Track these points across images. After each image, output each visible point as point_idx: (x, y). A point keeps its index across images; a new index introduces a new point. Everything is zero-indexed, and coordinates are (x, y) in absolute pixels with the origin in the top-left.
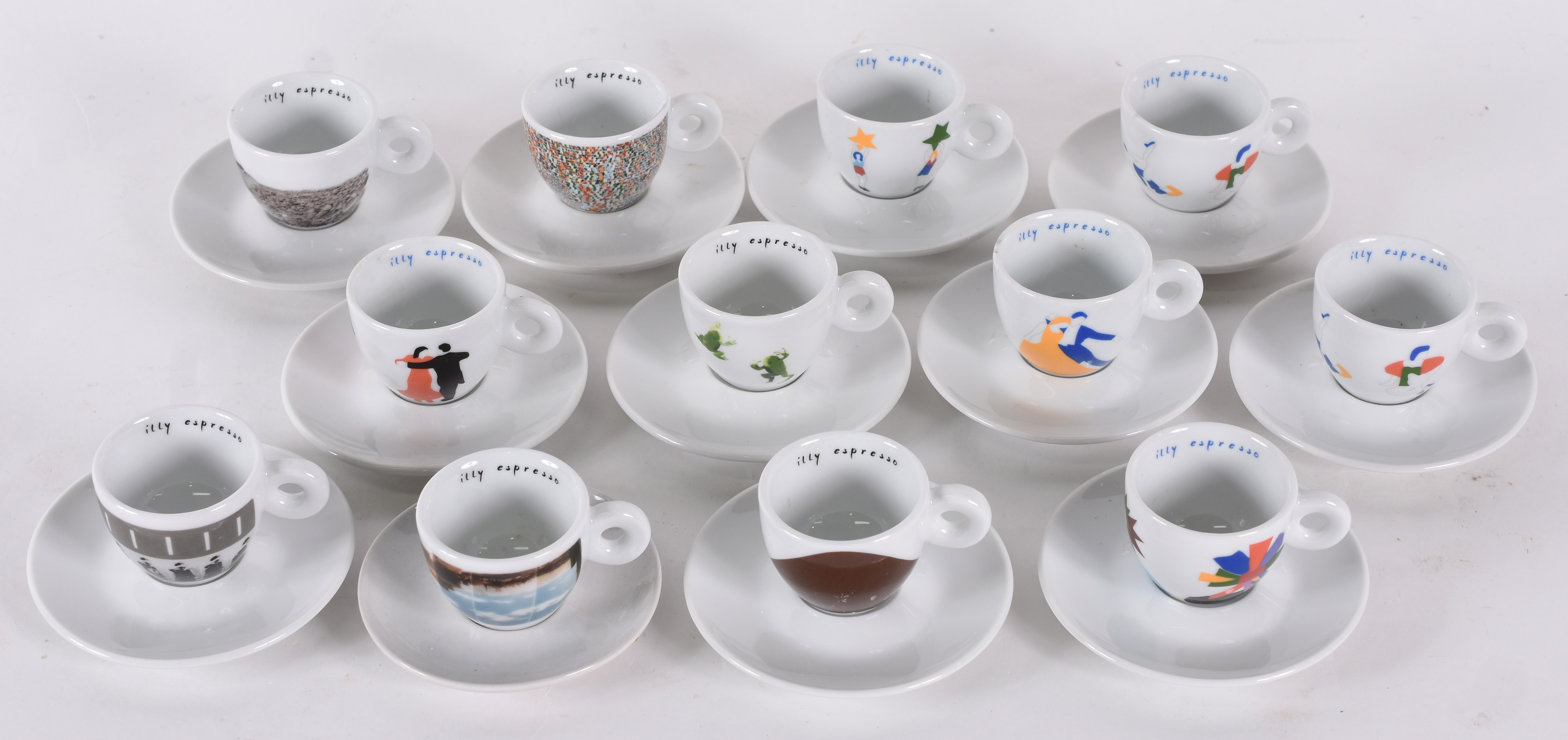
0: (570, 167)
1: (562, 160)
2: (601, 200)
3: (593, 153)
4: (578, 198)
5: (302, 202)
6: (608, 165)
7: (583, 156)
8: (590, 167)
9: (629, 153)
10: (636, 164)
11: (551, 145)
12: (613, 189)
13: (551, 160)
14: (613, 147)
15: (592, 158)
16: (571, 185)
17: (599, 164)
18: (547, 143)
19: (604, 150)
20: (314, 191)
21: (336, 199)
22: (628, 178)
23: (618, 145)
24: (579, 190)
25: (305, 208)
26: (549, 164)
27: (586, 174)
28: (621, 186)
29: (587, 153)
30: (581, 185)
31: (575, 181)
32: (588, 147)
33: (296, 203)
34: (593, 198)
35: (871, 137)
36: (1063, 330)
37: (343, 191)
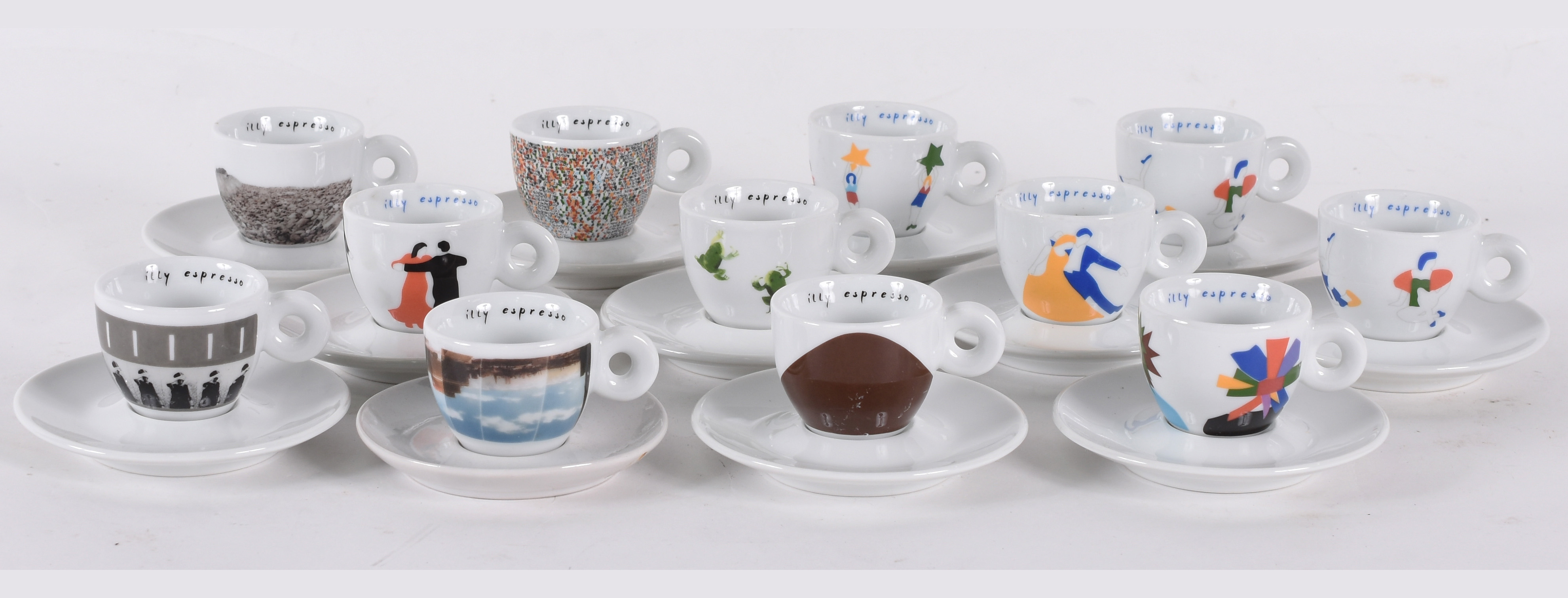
0: (560, 175)
1: (552, 168)
2: (588, 219)
3: (584, 156)
4: (564, 218)
5: (284, 202)
6: (598, 172)
7: (574, 160)
8: (580, 173)
9: (619, 160)
10: (627, 177)
11: (541, 151)
12: (602, 204)
13: (540, 171)
14: (605, 151)
15: (583, 163)
16: (559, 200)
17: (589, 170)
18: (537, 150)
19: (595, 153)
20: (298, 188)
21: (319, 204)
22: (618, 193)
23: (610, 149)
24: (567, 205)
25: (287, 211)
26: (538, 178)
27: (576, 183)
28: (610, 202)
29: (578, 156)
30: (569, 198)
31: (563, 193)
32: (580, 148)
33: (278, 203)
34: (581, 216)
35: (865, 152)
36: (1068, 252)
37: (326, 195)
